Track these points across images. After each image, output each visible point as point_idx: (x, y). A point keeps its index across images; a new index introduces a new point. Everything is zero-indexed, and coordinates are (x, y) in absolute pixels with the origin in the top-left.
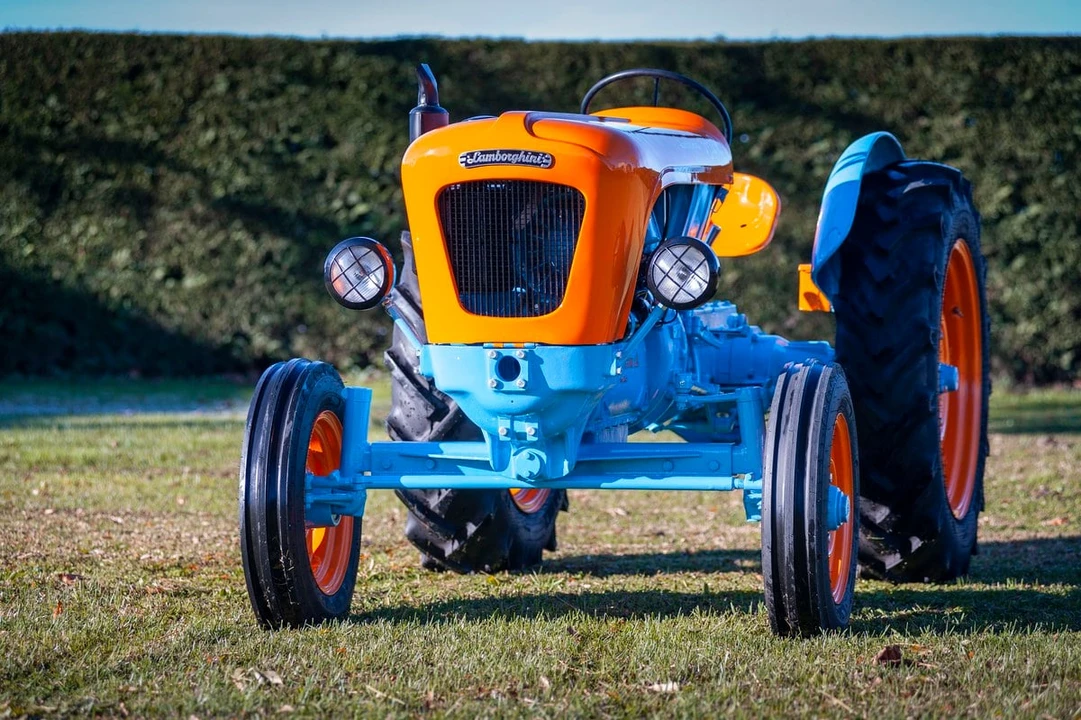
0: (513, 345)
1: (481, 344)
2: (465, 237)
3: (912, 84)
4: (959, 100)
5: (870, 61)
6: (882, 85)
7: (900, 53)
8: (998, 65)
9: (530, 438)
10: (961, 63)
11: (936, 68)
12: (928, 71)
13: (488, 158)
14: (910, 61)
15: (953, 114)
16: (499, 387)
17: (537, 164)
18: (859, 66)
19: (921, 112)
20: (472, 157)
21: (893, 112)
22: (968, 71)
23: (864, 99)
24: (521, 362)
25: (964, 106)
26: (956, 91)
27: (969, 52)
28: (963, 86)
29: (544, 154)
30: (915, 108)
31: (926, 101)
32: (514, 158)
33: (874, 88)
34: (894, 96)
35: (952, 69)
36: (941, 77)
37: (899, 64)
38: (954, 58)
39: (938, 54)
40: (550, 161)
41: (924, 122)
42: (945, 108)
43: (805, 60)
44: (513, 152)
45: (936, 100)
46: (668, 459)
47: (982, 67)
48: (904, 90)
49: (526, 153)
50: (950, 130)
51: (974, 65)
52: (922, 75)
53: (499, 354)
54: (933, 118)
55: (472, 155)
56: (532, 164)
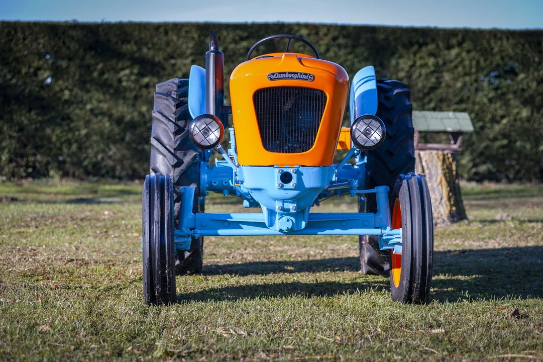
0: (289, 166)
1: (272, 166)
2: (266, 114)
3: (168, 44)
4: (189, 52)
5: (148, 33)
6: (154, 45)
7: (162, 30)
8: (206, 36)
9: (292, 211)
10: (190, 35)
11: (179, 37)
12: (175, 38)
13: (282, 76)
14: (166, 33)
15: (186, 58)
16: (282, 187)
17: (306, 79)
18: (143, 35)
19: (172, 57)
20: (273, 75)
21: (159, 56)
22: (193, 38)
23: (145, 50)
24: (293, 174)
25: (192, 54)
26: (187, 48)
27: (194, 30)
28: (191, 45)
29: (310, 75)
30: (169, 55)
31: (174, 52)
32: (296, 76)
33: (150, 45)
34: (160, 49)
35: (186, 37)
36: (181, 41)
37: (161, 35)
38: (187, 32)
39: (179, 30)
40: (312, 78)
41: (173, 61)
42: (182, 55)
43: (118, 32)
44: (295, 73)
45: (178, 51)
46: (344, 221)
47: (199, 36)
48: (163, 46)
49: (301, 74)
50: (185, 65)
51: (196, 36)
52: (172, 40)
53: (282, 170)
54: (177, 60)
55: (273, 74)
56: (304, 79)
